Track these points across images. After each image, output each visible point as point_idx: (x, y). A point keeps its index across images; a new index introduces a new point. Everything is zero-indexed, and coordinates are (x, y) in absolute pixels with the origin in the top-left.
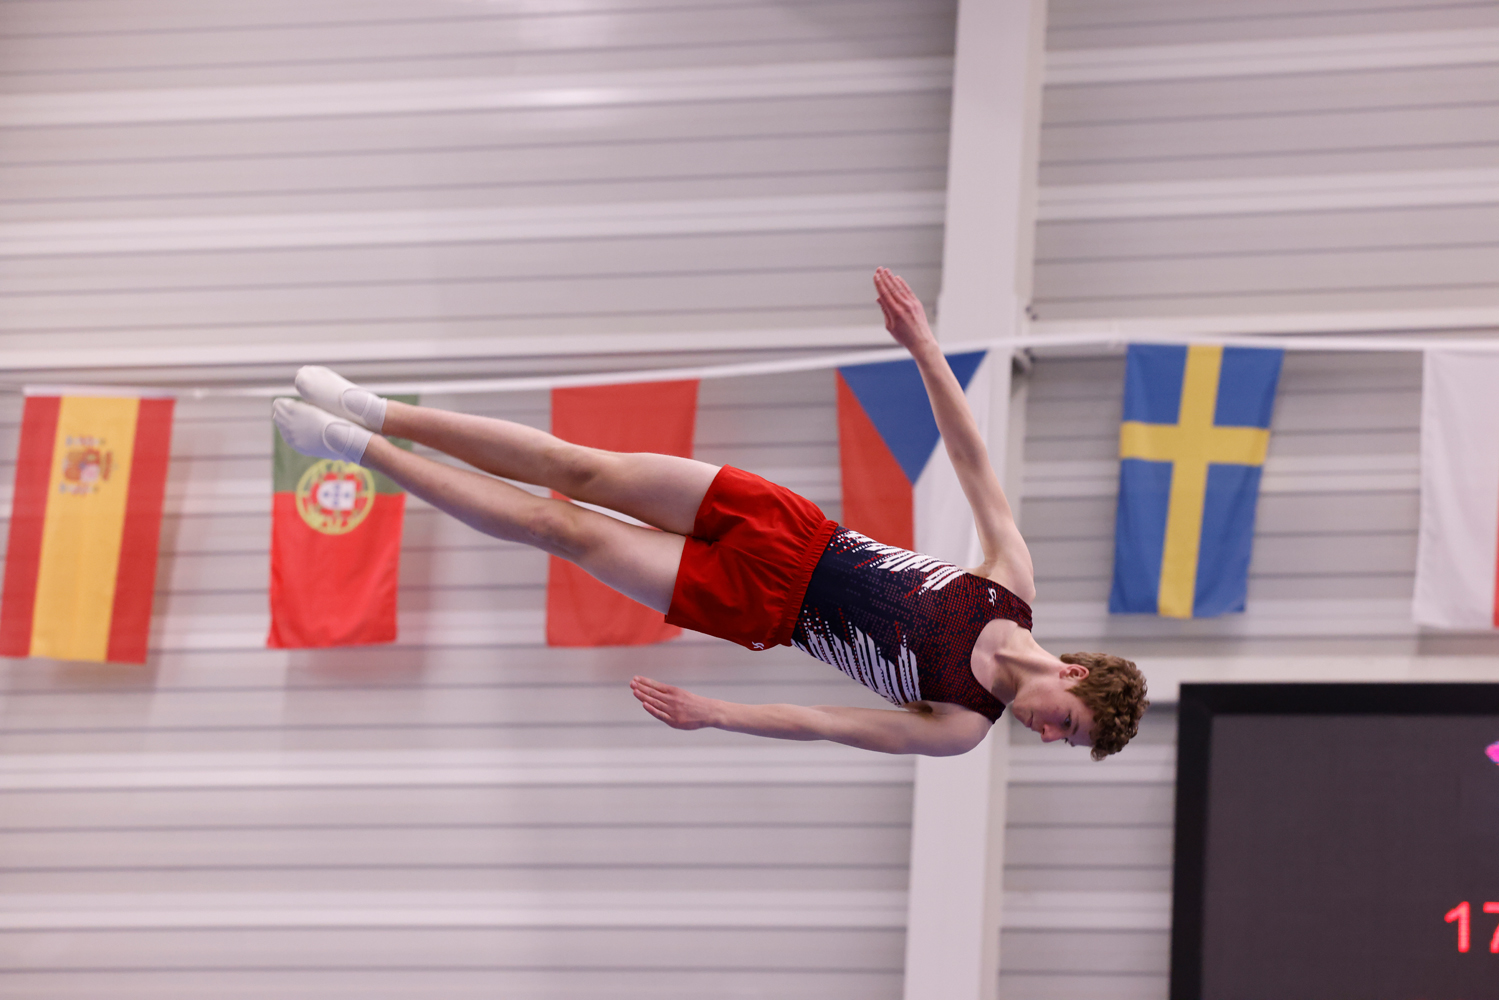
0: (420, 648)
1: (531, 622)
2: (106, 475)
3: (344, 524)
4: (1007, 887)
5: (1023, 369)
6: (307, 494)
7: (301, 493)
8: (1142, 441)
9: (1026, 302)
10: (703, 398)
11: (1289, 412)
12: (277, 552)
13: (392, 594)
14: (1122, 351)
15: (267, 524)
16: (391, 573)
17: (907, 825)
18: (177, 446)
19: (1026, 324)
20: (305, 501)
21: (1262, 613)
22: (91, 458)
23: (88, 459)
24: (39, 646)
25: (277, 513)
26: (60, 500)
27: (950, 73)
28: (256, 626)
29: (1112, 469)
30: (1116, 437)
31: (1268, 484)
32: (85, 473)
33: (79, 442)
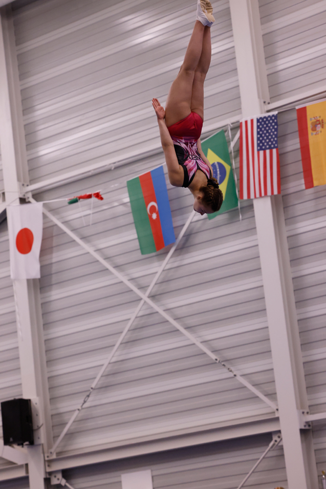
22: (318, 123)
24: (315, 183)
26: (312, 138)
32: (317, 128)
33: (313, 119)
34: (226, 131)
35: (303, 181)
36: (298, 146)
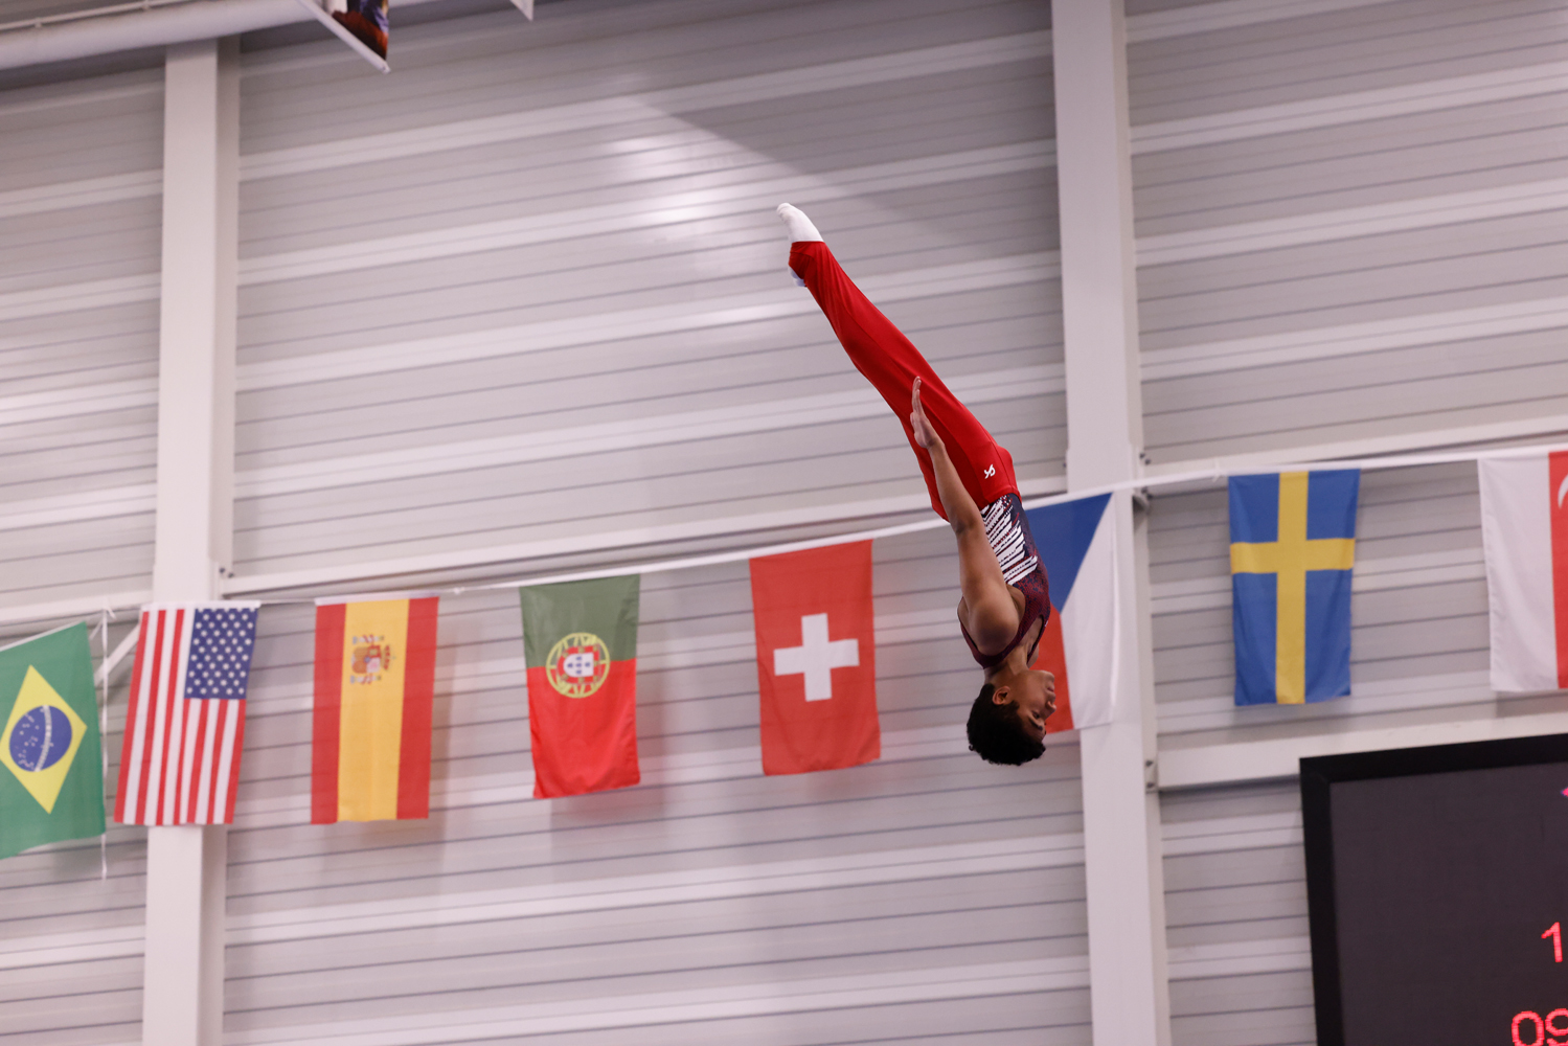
0: (661, 786)
1: (749, 757)
2: (386, 667)
3: (588, 689)
4: (1171, 945)
5: (1144, 506)
6: (554, 667)
7: (550, 666)
8: (1249, 558)
9: (1139, 450)
10: (876, 556)
11: (1369, 522)
12: (534, 717)
13: (632, 743)
14: (1225, 483)
15: (524, 694)
16: (630, 726)
17: (1083, 900)
18: (442, 637)
19: (1142, 468)
20: (553, 671)
21: (1366, 693)
22: (374, 652)
23: (373, 653)
24: (344, 812)
25: (531, 685)
26: (351, 690)
27: (1058, 264)
28: (523, 781)
29: (1227, 583)
30: (1227, 556)
31: (1358, 584)
32: (369, 666)
33: (363, 640)
34: (92, 627)
35: (305, 800)
36: (308, 703)
